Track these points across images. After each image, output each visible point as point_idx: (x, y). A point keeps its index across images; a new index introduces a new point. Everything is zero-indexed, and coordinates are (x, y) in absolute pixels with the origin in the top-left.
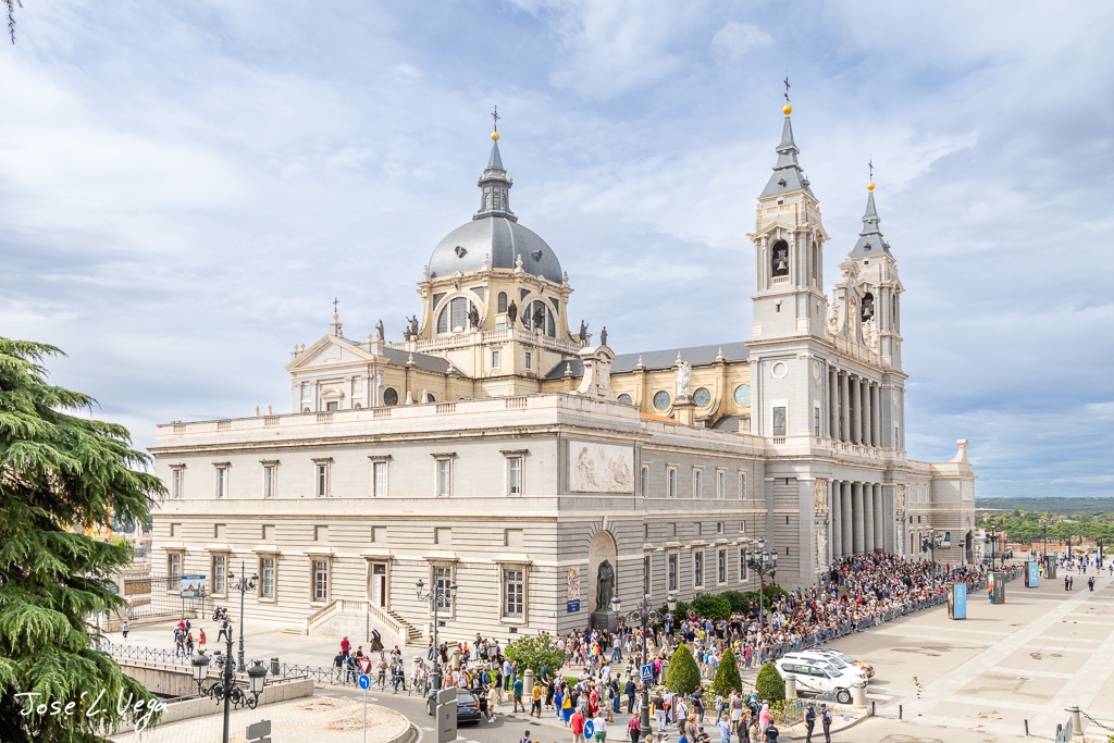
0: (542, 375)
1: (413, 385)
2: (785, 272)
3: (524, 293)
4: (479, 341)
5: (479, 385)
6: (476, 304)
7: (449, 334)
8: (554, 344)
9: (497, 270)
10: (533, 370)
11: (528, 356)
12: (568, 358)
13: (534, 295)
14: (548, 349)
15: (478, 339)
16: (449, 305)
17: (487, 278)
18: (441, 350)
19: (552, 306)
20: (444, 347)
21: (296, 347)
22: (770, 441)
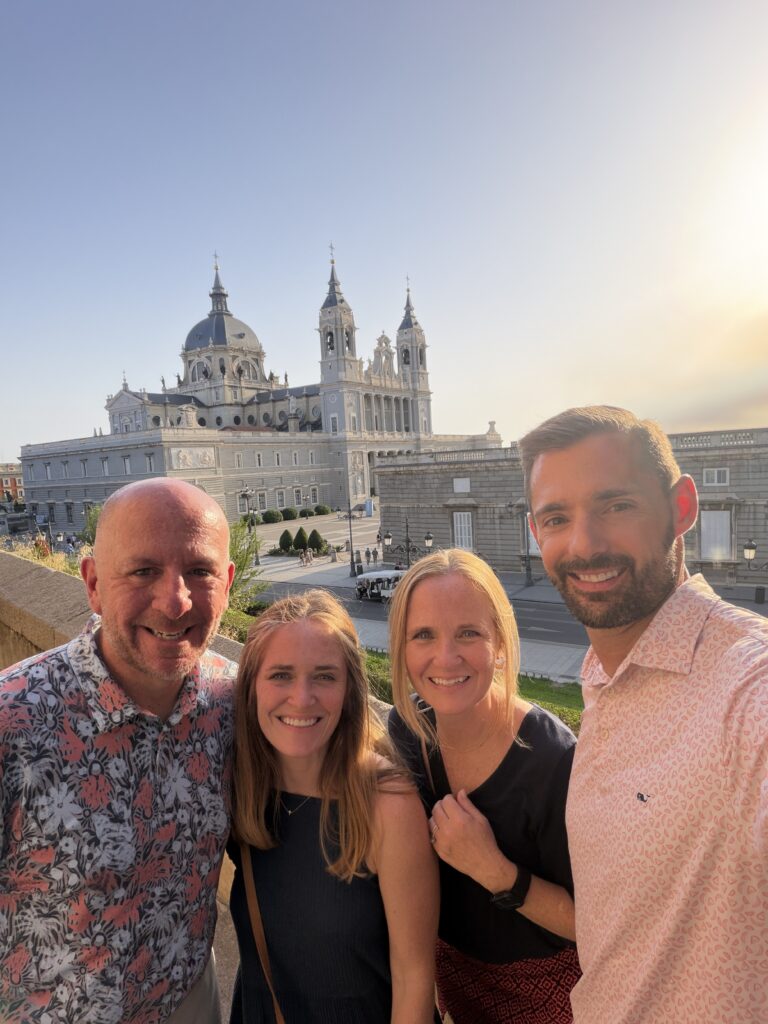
0: (245, 402)
1: (169, 414)
3: (234, 358)
4: (209, 386)
5: (211, 410)
6: (209, 365)
7: (197, 382)
8: (253, 385)
9: (217, 346)
10: (239, 400)
11: (235, 393)
12: (261, 392)
14: (247, 388)
15: (207, 385)
16: (196, 366)
17: (212, 351)
18: (192, 392)
19: (254, 363)
20: (193, 390)
21: (108, 397)
22: (331, 435)
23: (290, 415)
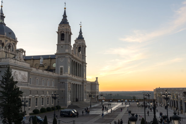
2: (64, 40)
3: (6, 41)
11: (6, 55)
13: (9, 41)
14: (11, 54)
19: (13, 45)
22: (59, 75)
23: (41, 65)
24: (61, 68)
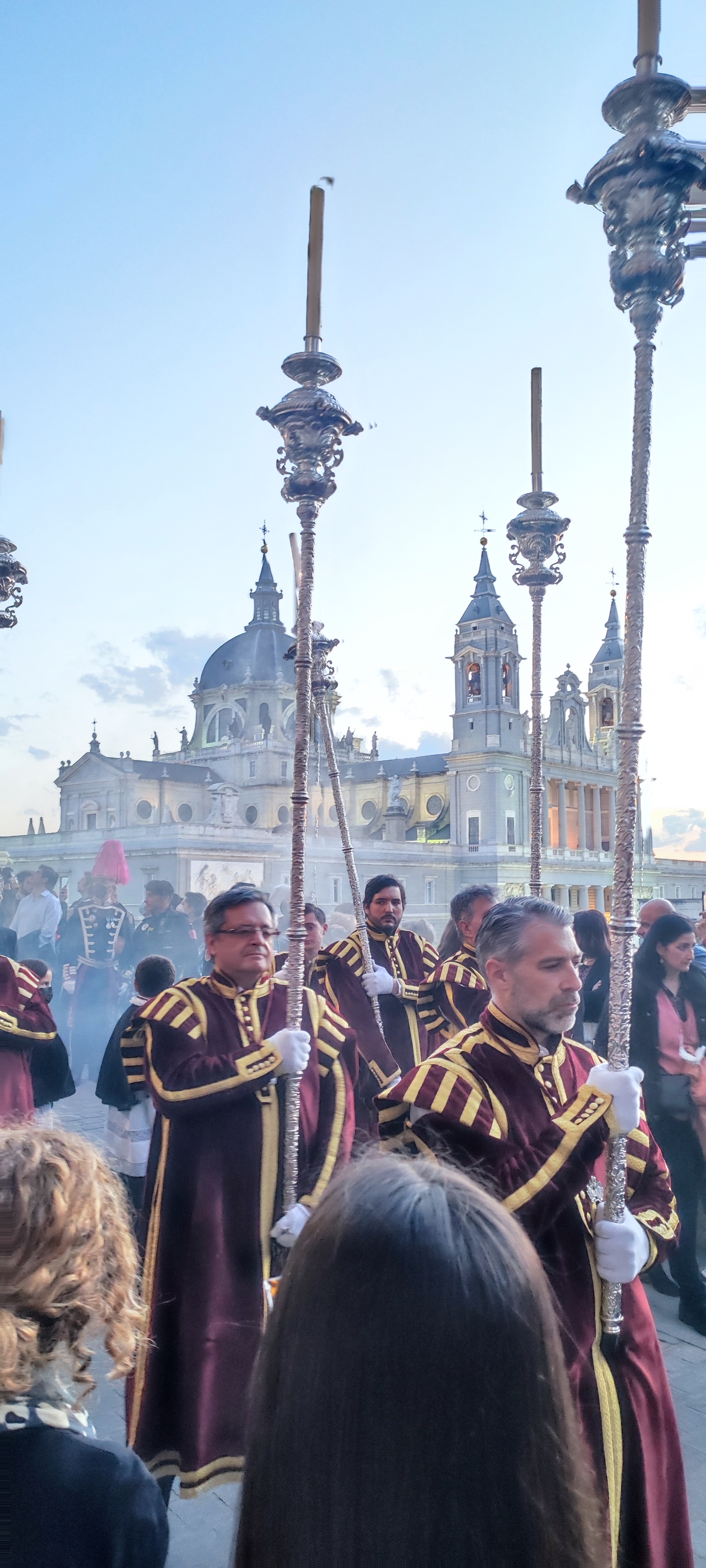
1: (166, 797)
2: (479, 693)
3: (286, 704)
4: (238, 752)
6: (240, 714)
7: (217, 743)
9: (258, 682)
15: (235, 749)
16: (217, 716)
17: (248, 691)
18: (206, 760)
20: (209, 756)
21: (63, 763)
22: (466, 849)
23: (391, 809)
24: (473, 822)
